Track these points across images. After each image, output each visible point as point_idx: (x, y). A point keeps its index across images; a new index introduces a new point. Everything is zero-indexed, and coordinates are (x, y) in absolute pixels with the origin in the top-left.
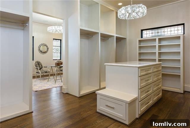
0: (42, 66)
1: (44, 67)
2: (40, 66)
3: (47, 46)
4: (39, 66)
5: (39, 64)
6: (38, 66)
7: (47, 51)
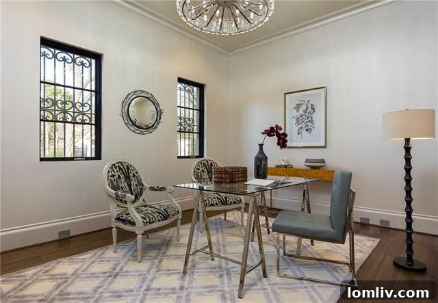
0: (140, 183)
1: (152, 189)
2: (134, 182)
3: (156, 104)
4: (130, 186)
5: (127, 178)
6: (123, 184)
7: (158, 120)
